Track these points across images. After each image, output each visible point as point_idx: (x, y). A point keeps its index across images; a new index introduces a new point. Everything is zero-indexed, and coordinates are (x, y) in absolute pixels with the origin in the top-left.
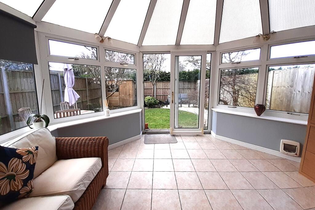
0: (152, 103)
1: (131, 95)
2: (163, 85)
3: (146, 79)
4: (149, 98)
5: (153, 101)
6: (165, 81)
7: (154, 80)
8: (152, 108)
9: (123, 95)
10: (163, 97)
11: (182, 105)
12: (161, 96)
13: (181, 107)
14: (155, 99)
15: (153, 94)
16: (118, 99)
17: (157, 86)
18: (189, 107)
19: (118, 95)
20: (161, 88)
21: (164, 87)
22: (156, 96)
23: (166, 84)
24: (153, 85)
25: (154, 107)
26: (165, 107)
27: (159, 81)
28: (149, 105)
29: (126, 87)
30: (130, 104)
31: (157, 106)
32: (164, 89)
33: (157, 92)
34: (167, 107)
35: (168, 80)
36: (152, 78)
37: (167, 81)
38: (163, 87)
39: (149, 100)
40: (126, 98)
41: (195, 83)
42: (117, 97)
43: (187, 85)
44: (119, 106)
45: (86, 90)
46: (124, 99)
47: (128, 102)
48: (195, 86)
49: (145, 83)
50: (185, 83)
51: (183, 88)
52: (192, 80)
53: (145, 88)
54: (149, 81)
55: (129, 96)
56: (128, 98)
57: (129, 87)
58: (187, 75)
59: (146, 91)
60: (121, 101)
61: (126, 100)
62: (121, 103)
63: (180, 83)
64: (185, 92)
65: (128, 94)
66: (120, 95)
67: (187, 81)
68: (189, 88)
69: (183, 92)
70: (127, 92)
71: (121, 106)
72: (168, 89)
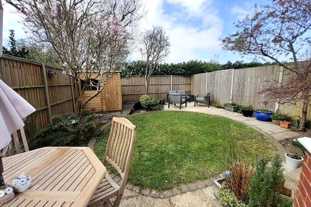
2: (155, 80)
3: (134, 72)
6: (158, 75)
9: (107, 95)
10: (155, 96)
11: (187, 104)
12: (154, 94)
13: (186, 106)
16: (100, 102)
19: (100, 95)
20: (153, 84)
21: (156, 83)
23: (159, 79)
28: (148, 107)
29: (111, 83)
30: (119, 108)
32: (157, 86)
35: (162, 74)
37: (160, 75)
40: (112, 99)
41: (190, 77)
42: (97, 98)
43: (182, 80)
44: (102, 112)
45: (43, 87)
46: (110, 100)
47: (115, 105)
48: (190, 82)
49: (133, 77)
50: (180, 78)
51: (178, 83)
52: (189, 74)
53: (133, 84)
54: (138, 76)
55: (116, 95)
56: (115, 99)
57: (116, 83)
58: (183, 68)
59: (134, 88)
60: (104, 104)
61: (112, 102)
62: (104, 106)
63: (175, 78)
64: (180, 88)
65: (115, 93)
66: (103, 95)
67: (184, 75)
68: (185, 83)
69: (178, 89)
70: (113, 89)
71: (104, 111)
72: (162, 85)
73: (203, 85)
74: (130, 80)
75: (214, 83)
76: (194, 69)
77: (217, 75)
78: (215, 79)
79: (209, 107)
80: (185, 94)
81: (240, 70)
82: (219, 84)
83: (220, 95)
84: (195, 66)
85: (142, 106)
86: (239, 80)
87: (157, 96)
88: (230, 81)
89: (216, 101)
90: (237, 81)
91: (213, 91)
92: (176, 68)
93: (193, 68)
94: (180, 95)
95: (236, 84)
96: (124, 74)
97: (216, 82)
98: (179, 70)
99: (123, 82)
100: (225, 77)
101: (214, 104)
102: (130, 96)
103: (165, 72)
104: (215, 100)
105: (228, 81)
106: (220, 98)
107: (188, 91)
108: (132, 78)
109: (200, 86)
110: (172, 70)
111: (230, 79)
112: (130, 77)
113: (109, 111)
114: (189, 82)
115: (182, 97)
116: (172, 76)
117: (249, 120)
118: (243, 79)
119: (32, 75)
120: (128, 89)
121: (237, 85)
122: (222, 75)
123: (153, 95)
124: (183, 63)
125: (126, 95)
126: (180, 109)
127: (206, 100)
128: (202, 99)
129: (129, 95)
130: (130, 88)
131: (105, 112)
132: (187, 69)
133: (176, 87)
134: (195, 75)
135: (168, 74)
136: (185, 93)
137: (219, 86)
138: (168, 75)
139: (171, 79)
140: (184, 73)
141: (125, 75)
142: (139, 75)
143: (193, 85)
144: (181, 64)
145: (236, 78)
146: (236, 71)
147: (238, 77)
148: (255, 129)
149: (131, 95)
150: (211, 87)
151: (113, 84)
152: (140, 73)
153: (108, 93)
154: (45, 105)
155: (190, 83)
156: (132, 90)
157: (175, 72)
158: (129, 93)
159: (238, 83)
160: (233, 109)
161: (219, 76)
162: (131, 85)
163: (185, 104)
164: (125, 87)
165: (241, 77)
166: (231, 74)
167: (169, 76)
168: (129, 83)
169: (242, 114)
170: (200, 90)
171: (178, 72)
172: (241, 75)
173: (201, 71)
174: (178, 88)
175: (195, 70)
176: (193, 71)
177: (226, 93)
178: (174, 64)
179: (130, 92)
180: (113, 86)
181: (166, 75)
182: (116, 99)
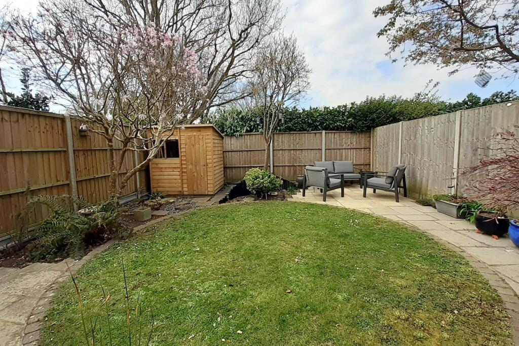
0: (265, 187)
1: (210, 165)
2: (289, 141)
3: (250, 127)
4: (256, 174)
5: (266, 182)
6: (295, 130)
7: (269, 128)
8: (264, 198)
9: (190, 167)
10: (290, 171)
11: (346, 190)
12: (287, 168)
13: (343, 196)
14: (272, 176)
15: (267, 164)
16: (179, 177)
17: (276, 144)
18: (365, 196)
19: (179, 166)
20: (286, 148)
21: (292, 146)
22: (273, 166)
23: (297, 139)
24: (267, 141)
25: (271, 197)
26: (298, 197)
27: (280, 130)
28: (257, 191)
29: (197, 146)
30: (209, 189)
31: (276, 193)
32: (292, 152)
33: (275, 158)
34: (304, 195)
35: (303, 128)
36: (263, 125)
37: (300, 130)
38: (290, 146)
39: (257, 178)
40: (197, 173)
41: (368, 135)
42: (175, 170)
43: (348, 139)
44: (182, 195)
45: (65, 151)
46: (194, 175)
47: (202, 184)
48: (367, 143)
49: (249, 136)
50: (344, 135)
51: (338, 147)
52: (363, 127)
53: (247, 148)
54: (256, 133)
55: (204, 167)
56: (202, 174)
57: (205, 146)
58: (351, 115)
59: (249, 156)
60: (185, 181)
61: (197, 180)
62: (185, 186)
63: (331, 136)
64: (344, 157)
65: (202, 163)
66: (184, 166)
67: (352, 129)
68: (355, 147)
69: (338, 158)
70: (199, 157)
71: (185, 193)
72: (304, 151)
73: (392, 150)
74: (241, 140)
75: (415, 145)
76: (375, 116)
77: (421, 126)
78: (418, 136)
79: (397, 201)
80: (351, 170)
81: (477, 111)
82: (426, 146)
83: (428, 173)
84: (377, 110)
85: (248, 188)
86: (473, 136)
87: (292, 170)
88: (451, 140)
89: (421, 188)
90: (467, 139)
91: (414, 163)
92: (335, 116)
93: (371, 113)
94: (323, 171)
95: (467, 148)
96: (232, 131)
97: (420, 142)
98: (340, 120)
99: (231, 144)
100: (439, 132)
101: (417, 195)
102: (241, 169)
103: (310, 125)
104: (418, 186)
105: (447, 140)
106: (430, 182)
107: (362, 162)
108: (246, 136)
109: (387, 152)
110: (326, 120)
111: (451, 136)
112: (243, 136)
113: (192, 194)
114: (365, 144)
115: (330, 175)
116: (324, 132)
117: (488, 246)
118: (484, 132)
119: (42, 133)
120: (238, 157)
121: (470, 149)
122: (433, 126)
123: (285, 169)
124: (349, 106)
125: (235, 167)
126: (325, 200)
127: (391, 183)
128: (381, 181)
129: (240, 167)
130: (242, 156)
131: (186, 195)
132: (357, 118)
133: (333, 153)
134: (378, 128)
135: (316, 128)
136: (352, 167)
137: (426, 151)
138: (317, 130)
139: (323, 138)
140: (352, 125)
141: (234, 132)
142: (258, 131)
143: (373, 150)
144: (345, 106)
145: (465, 132)
146: (466, 115)
147: (471, 129)
148: (487, 277)
149: (244, 168)
150: (409, 155)
151: (199, 148)
152: (260, 128)
153: (192, 164)
154: (67, 180)
155: (367, 146)
156: (245, 160)
157: (331, 124)
158: (240, 165)
159: (472, 143)
160: (454, 211)
161: (426, 128)
162: (244, 149)
163: (339, 190)
164: (233, 153)
165: (478, 130)
166: (454, 122)
167: (318, 132)
168: (241, 147)
169: (475, 228)
170: (387, 160)
171: (338, 124)
172: (479, 124)
173: (391, 118)
174: (338, 156)
175: (378, 118)
176: (373, 120)
177: (443, 168)
178: (331, 108)
179: (241, 162)
180: (199, 151)
181: (312, 130)
182: (204, 174)
